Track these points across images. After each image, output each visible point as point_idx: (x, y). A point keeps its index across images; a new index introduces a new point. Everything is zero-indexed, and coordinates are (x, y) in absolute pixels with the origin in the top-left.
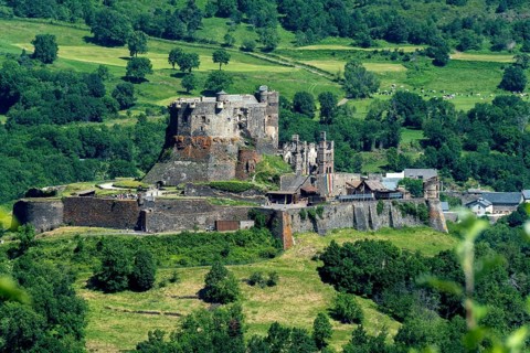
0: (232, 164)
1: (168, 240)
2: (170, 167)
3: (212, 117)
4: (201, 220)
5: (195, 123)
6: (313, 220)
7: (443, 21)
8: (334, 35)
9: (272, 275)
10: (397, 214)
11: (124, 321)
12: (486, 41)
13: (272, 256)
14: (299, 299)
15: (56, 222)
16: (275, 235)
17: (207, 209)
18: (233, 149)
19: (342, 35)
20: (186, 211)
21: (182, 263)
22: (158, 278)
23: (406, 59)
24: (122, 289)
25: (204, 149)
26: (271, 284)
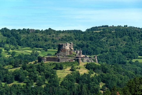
0: (69, 53)
1: (64, 63)
2: (60, 53)
3: (66, 46)
4: (67, 60)
5: (63, 47)
6: (83, 61)
7: (45, 44)
8: (27, 46)
9: (80, 67)
10: (92, 60)
11: (61, 74)
12: (52, 48)
13: (78, 65)
14: (84, 71)
15: (45, 61)
16: (78, 62)
17: (68, 59)
18: (69, 51)
19: (28, 47)
20: (65, 59)
21: (66, 66)
22: (64, 68)
23: (40, 50)
24: (59, 69)
25: (65, 51)
26: (79, 69)
